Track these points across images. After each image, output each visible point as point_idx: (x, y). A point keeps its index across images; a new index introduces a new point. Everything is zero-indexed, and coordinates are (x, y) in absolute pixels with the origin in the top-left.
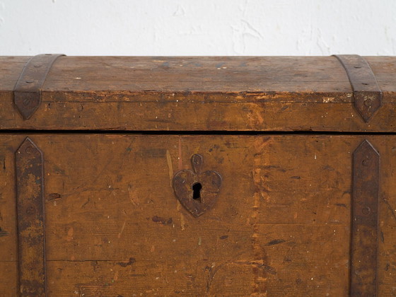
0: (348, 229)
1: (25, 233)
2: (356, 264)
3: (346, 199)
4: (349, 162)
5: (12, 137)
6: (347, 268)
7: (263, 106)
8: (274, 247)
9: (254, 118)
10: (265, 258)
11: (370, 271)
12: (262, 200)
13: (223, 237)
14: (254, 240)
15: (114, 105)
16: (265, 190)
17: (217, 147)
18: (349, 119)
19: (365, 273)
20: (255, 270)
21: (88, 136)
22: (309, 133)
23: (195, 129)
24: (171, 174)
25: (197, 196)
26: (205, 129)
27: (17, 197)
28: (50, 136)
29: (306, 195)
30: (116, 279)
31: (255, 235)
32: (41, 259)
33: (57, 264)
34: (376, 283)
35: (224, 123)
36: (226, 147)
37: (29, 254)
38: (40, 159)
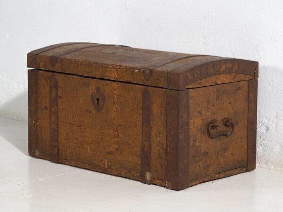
0: (141, 124)
1: (52, 110)
2: (144, 139)
3: (141, 112)
4: (141, 97)
5: (50, 73)
6: (141, 139)
7: (117, 70)
8: (120, 127)
9: (114, 75)
10: (117, 131)
11: (148, 142)
12: (116, 108)
13: (106, 121)
15: (76, 65)
16: (117, 104)
17: (103, 85)
18: (142, 79)
19: (146, 142)
20: (114, 135)
21: (69, 76)
22: (130, 83)
23: (97, 77)
24: (91, 93)
25: (98, 103)
26: (101, 77)
27: (50, 96)
29: (129, 108)
30: (76, 132)
31: (114, 122)
32: (56, 120)
33: (61, 123)
34: (150, 147)
35: (106, 76)
36: (106, 86)
37: (53, 118)
38: (57, 83)
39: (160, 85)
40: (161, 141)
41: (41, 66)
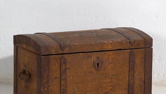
0: (128, 71)
1: (62, 78)
2: (130, 79)
3: (128, 64)
4: (128, 56)
6: (128, 80)
7: (111, 44)
8: (113, 76)
9: (110, 47)
10: (112, 79)
12: (111, 66)
14: (109, 75)
15: (81, 46)
16: (112, 64)
17: (102, 54)
18: (129, 46)
19: (132, 80)
20: (109, 82)
21: (76, 54)
22: (121, 50)
23: (98, 50)
24: (93, 62)
25: (98, 66)
26: (100, 50)
27: (60, 69)
28: (67, 55)
29: (120, 64)
30: (81, 87)
31: (110, 74)
32: (65, 83)
33: (68, 85)
34: (134, 82)
35: (104, 49)
36: (104, 55)
37: (63, 83)
38: (66, 60)
39: (141, 47)
40: (141, 77)
41: (52, 52)
